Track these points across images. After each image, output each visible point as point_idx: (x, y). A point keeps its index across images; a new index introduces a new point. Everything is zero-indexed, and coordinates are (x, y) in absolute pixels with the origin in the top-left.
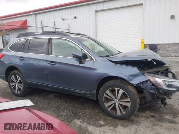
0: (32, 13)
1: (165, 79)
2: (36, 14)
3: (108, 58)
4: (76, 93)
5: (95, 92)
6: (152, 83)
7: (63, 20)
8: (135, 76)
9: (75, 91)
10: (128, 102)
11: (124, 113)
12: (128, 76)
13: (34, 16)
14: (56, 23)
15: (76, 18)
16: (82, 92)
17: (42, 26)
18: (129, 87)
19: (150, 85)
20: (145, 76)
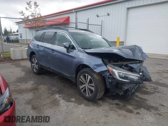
0: (73, 11)
1: (123, 71)
2: (76, 12)
3: (85, 50)
4: (64, 75)
5: (74, 76)
6: (110, 73)
7: (98, 16)
8: (98, 66)
9: (64, 74)
10: (93, 86)
11: (90, 95)
12: (93, 65)
13: (75, 13)
14: (89, 20)
15: (109, 15)
16: (68, 75)
17: (76, 22)
18: (94, 74)
19: (108, 74)
20: (107, 67)
